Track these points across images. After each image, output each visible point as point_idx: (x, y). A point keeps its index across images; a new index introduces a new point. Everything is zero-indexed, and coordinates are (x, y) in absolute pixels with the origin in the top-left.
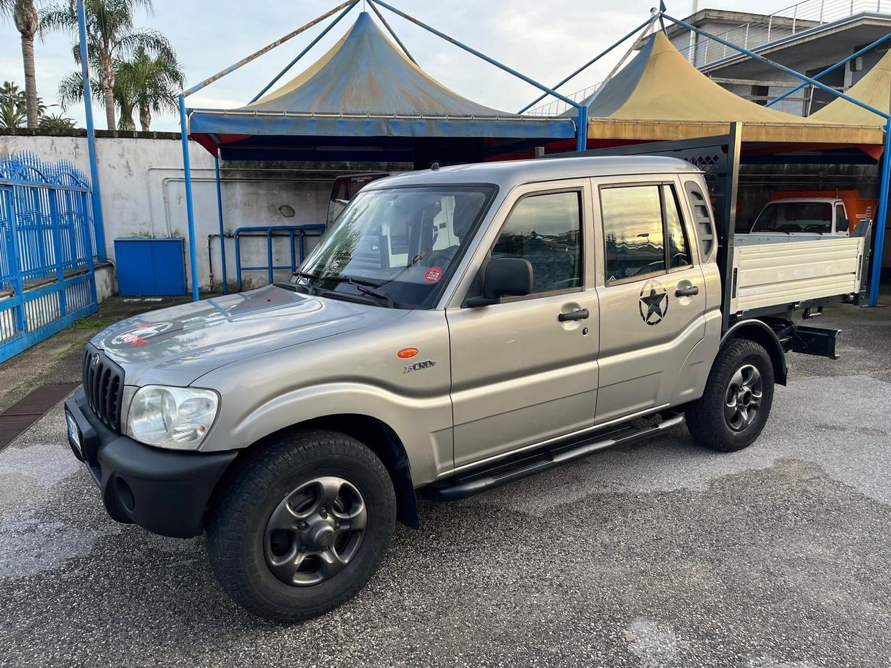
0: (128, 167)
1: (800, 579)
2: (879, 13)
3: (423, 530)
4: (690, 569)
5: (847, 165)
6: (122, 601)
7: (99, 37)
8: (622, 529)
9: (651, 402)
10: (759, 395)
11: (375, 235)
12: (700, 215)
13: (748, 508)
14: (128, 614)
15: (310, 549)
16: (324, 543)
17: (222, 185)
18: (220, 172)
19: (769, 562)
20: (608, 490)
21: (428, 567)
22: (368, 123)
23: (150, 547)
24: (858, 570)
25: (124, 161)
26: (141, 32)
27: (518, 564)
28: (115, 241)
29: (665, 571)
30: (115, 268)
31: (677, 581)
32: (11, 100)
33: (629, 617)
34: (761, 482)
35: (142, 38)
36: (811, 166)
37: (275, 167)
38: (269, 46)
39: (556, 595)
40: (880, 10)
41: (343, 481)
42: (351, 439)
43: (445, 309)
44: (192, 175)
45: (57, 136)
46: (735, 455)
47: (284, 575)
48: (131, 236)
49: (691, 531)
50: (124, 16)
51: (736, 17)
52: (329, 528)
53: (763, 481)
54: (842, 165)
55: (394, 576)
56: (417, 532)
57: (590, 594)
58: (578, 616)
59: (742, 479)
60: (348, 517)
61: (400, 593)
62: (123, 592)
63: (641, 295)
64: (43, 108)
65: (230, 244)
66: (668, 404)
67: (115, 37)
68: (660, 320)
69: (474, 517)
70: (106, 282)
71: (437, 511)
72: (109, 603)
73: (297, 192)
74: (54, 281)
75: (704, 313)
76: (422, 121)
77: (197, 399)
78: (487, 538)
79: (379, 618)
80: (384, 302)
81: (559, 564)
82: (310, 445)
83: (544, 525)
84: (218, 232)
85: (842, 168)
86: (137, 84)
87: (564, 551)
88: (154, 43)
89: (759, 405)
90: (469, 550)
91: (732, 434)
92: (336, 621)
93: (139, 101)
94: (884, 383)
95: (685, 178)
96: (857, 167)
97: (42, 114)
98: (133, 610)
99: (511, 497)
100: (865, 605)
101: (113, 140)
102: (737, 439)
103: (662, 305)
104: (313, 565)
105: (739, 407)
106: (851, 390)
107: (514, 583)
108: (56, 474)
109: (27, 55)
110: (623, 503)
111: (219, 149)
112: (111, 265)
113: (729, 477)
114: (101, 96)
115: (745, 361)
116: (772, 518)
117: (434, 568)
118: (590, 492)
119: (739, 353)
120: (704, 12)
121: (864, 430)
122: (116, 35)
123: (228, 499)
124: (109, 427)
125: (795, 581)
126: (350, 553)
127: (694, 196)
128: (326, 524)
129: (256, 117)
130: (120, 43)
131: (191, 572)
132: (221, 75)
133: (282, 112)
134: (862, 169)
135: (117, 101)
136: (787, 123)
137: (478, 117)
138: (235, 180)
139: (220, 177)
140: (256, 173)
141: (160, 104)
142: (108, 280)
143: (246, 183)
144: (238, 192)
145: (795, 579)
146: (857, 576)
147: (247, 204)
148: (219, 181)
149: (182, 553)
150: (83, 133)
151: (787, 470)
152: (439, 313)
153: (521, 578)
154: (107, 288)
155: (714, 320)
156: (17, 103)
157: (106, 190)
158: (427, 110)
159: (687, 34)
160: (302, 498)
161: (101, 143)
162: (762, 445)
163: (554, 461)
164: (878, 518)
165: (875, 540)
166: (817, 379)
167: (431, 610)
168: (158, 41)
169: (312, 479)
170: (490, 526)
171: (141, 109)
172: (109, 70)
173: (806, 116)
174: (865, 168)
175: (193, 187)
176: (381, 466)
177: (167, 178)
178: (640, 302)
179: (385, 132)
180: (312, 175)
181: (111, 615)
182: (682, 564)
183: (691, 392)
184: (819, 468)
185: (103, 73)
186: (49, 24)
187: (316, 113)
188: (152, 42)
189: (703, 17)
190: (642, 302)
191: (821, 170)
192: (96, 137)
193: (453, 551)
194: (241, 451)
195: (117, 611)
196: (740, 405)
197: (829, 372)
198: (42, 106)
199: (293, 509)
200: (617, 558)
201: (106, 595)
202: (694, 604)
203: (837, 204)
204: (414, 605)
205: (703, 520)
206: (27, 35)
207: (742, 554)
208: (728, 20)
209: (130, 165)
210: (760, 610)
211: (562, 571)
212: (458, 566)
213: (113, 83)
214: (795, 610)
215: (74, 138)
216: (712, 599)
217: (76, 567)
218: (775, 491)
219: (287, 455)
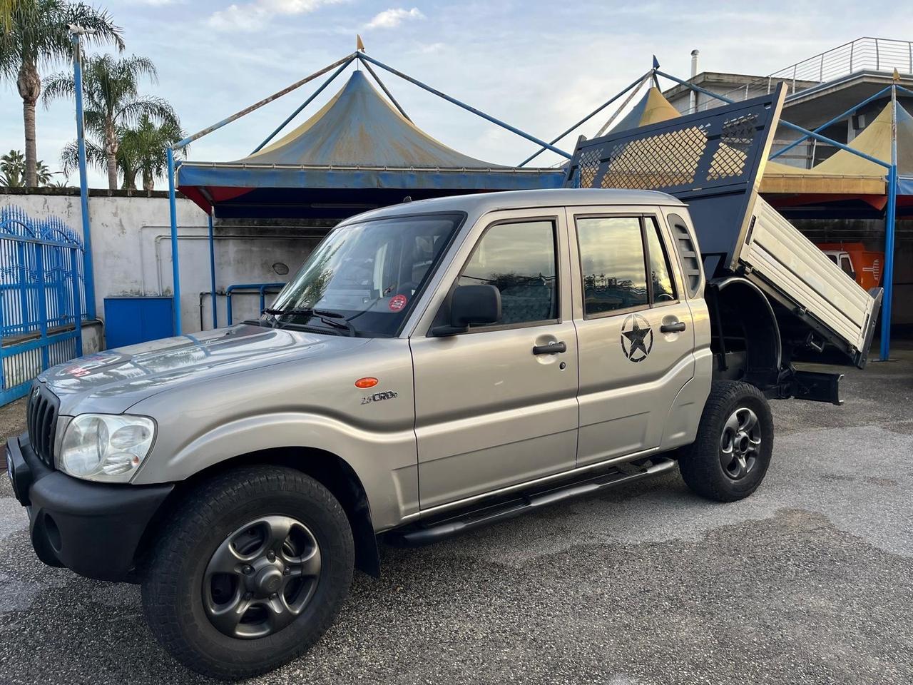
0: (121, 225)
1: (799, 633)
2: (879, 71)
3: (391, 582)
4: (679, 623)
5: (852, 220)
6: (55, 655)
7: (103, 105)
8: (607, 581)
9: (638, 446)
10: (757, 441)
11: (366, 289)
12: (685, 249)
13: (745, 559)
14: (59, 669)
15: (255, 596)
16: (271, 588)
17: (214, 242)
18: (214, 229)
19: (766, 616)
20: (594, 541)
21: (392, 621)
22: (358, 176)
23: (94, 601)
24: (863, 623)
25: (117, 220)
26: (145, 100)
27: (490, 617)
28: (105, 299)
29: (651, 625)
30: (104, 327)
31: (664, 636)
32: (16, 168)
33: (608, 673)
34: (760, 532)
35: (147, 106)
36: (815, 221)
37: (270, 225)
38: (261, 103)
39: (529, 650)
40: (880, 68)
41: (294, 522)
42: (304, 475)
43: (409, 338)
44: (180, 233)
45: (50, 195)
46: (733, 505)
47: (225, 626)
48: (121, 294)
49: (682, 583)
50: (128, 84)
51: (736, 80)
52: (277, 572)
53: (763, 532)
54: (847, 220)
55: (353, 631)
56: (384, 585)
57: (567, 649)
58: (552, 673)
59: (740, 530)
60: (299, 561)
61: (358, 649)
62: (58, 647)
63: (623, 329)
64: (48, 177)
65: (222, 303)
66: (657, 448)
67: (119, 104)
68: (644, 357)
69: (448, 569)
70: (93, 339)
71: (408, 563)
72: (41, 657)
73: (292, 249)
74: (37, 337)
75: (693, 351)
76: (412, 173)
77: (132, 427)
78: (459, 591)
79: (331, 676)
80: (345, 331)
81: (535, 618)
82: (257, 480)
83: (521, 576)
84: (210, 290)
85: (847, 223)
86: (141, 151)
87: (542, 604)
88: (158, 110)
89: (758, 452)
90: (438, 603)
91: (729, 481)
92: (283, 679)
93: (142, 167)
94: (896, 434)
95: (667, 211)
96: (863, 222)
97: (47, 182)
98: (65, 664)
99: (489, 549)
100: (870, 659)
101: (107, 198)
102: (735, 488)
103: (646, 340)
104: (259, 616)
105: (736, 454)
106: (860, 441)
107: (484, 637)
108: (9, 526)
109: (29, 120)
110: (609, 554)
111: (213, 207)
112: (100, 323)
113: (726, 529)
114: (105, 162)
115: (741, 404)
116: (771, 569)
117: (398, 622)
118: (575, 544)
119: (734, 395)
120: (703, 76)
121: (873, 480)
122: (121, 103)
123: (165, 538)
124: (43, 462)
125: (794, 634)
126: (301, 603)
127: (678, 229)
128: (275, 568)
129: (244, 169)
130: (124, 110)
131: (132, 627)
132: (211, 130)
133: (271, 165)
134: (868, 224)
135: (120, 167)
136: (786, 175)
137: (470, 169)
138: (227, 238)
139: (214, 235)
140: (250, 230)
141: (163, 169)
142: (97, 338)
143: (239, 241)
144: (231, 249)
145: (794, 632)
146: (862, 630)
147: (240, 262)
148: (212, 238)
149: (127, 608)
150: (75, 192)
151: (789, 521)
152: (402, 341)
153: (493, 632)
154: (95, 347)
155: (704, 359)
156: (22, 171)
157: (98, 248)
158: (418, 162)
159: (687, 98)
160: (247, 539)
161: (96, 202)
162: (763, 495)
163: (532, 505)
164: (886, 569)
165: (882, 591)
166: (825, 431)
167: (389, 667)
168: (162, 109)
169: (258, 518)
170: (464, 578)
171: (144, 176)
172: (113, 137)
173: (809, 168)
174: (871, 223)
175: (180, 243)
176: (337, 506)
177: (160, 236)
178: (622, 337)
179: (374, 184)
180: (307, 232)
181: (41, 670)
182: (670, 617)
183: (682, 436)
184: (823, 518)
185: (108, 141)
186: (53, 92)
187: (305, 166)
188: (156, 109)
189: (702, 80)
190: (625, 337)
191: (826, 225)
192: (90, 196)
193: (421, 604)
194: (178, 484)
195: (47, 666)
196: (737, 451)
197: (837, 423)
198: (47, 174)
199: (238, 551)
200: (599, 611)
201: (39, 650)
202: (680, 659)
203: (842, 256)
204: (371, 661)
205: (695, 572)
206: (29, 100)
207: (737, 607)
208: (728, 83)
209: (123, 223)
210: (754, 666)
211: (537, 625)
212: (424, 620)
213: (116, 149)
214: (793, 665)
215: (67, 197)
216: (701, 655)
217: (13, 620)
218: (776, 542)
219: (230, 490)
